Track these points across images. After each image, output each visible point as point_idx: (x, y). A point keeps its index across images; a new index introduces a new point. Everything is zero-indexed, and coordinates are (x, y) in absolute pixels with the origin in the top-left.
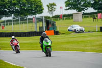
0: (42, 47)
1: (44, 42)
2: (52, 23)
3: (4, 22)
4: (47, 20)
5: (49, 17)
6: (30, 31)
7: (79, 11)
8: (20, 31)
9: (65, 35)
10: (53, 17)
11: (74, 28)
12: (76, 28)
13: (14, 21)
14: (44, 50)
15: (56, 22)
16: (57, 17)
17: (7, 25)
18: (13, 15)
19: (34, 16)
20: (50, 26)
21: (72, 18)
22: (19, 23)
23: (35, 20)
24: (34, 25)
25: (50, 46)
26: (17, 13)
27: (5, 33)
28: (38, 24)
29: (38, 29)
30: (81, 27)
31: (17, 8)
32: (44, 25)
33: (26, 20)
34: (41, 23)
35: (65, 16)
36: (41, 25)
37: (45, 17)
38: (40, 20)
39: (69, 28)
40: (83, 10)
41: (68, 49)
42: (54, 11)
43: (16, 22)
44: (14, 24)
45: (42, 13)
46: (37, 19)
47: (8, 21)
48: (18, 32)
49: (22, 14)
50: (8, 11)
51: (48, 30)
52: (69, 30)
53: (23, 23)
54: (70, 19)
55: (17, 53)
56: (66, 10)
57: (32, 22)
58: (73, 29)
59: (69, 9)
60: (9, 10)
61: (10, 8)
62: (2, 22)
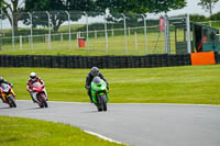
2: (209, 32)
3: (83, 29)
4: (195, 26)
5: (202, 18)
6: (151, 53)
8: (127, 54)
10: (212, 18)
13: (109, 26)
17: (92, 36)
18: (107, 11)
19: (163, 14)
20: (204, 40)
22: (122, 33)
23: (165, 24)
24: (163, 36)
26: (118, 6)
27: (87, 58)
28: (173, 34)
29: (173, 48)
32: (190, 37)
33: (142, 23)
34: (180, 33)
36: (180, 39)
37: (192, 18)
38: (178, 24)
43: (115, 28)
44: (109, 35)
45: (183, 6)
46: (171, 21)
47: (93, 27)
48: (122, 54)
49: (131, 8)
53: (132, 33)
55: (42, 107)
57: (157, 30)
62: (79, 30)
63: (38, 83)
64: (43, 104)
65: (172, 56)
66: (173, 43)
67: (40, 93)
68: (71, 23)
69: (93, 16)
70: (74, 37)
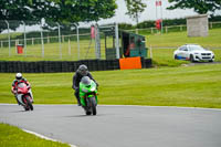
0: (77, 94)
1: (81, 84)
2: (136, 39)
3: (21, 37)
4: (124, 33)
5: (130, 26)
7: (200, 12)
8: (61, 59)
9: (166, 68)
10: (138, 26)
11: (189, 53)
12: (193, 52)
13: (45, 34)
14: (82, 102)
15: (147, 37)
16: (148, 25)
17: (29, 43)
18: (43, 20)
19: (94, 23)
20: (131, 46)
21: (185, 29)
22: (57, 40)
23: (95, 32)
24: (94, 43)
25: (93, 93)
26: (53, 15)
27: (25, 63)
28: (103, 41)
29: (103, 53)
30: (206, 49)
31: (52, 4)
32: (118, 43)
33: (75, 31)
34: (110, 40)
35: (167, 23)
36: (110, 46)
37: (119, 26)
38: (107, 32)
39: (177, 52)
40: (211, 9)
41: (174, 103)
42: (142, 10)
43: (50, 36)
44: (45, 42)
45: (112, 16)
46: (101, 30)
47: (31, 34)
49: (64, 17)
50: (31, 10)
51: (128, 56)
52: (176, 57)
53: (66, 40)
54: (178, 30)
56: (171, 8)
57: (89, 38)
58: (187, 54)
59: (176, 6)
60: (35, 7)
61: (38, 4)
62: (18, 37)
63: (24, 84)
64: (29, 107)
65: (102, 61)
66: (103, 49)
67: (26, 95)
68: (11, 31)
69: (30, 25)
70: (13, 44)
